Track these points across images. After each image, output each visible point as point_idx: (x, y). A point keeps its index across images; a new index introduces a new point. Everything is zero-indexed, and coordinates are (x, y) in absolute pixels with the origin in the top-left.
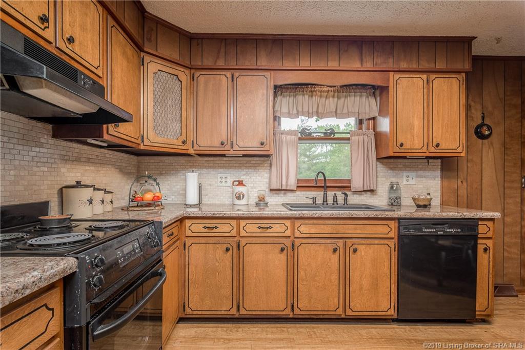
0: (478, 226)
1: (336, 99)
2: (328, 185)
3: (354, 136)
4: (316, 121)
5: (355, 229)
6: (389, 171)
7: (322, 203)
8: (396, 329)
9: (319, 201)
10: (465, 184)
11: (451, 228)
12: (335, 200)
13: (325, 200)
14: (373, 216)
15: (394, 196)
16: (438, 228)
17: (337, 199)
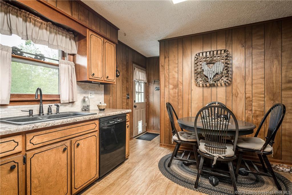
0: (126, 117)
1: (48, 33)
2: (43, 99)
3: (62, 63)
4: (26, 45)
5: (77, 130)
6: (82, 90)
7: (38, 114)
8: (99, 185)
9: (36, 112)
10: (112, 97)
11: (119, 119)
12: (50, 111)
13: (41, 111)
14: (88, 119)
15: (85, 105)
16: (115, 120)
17: (51, 109)
